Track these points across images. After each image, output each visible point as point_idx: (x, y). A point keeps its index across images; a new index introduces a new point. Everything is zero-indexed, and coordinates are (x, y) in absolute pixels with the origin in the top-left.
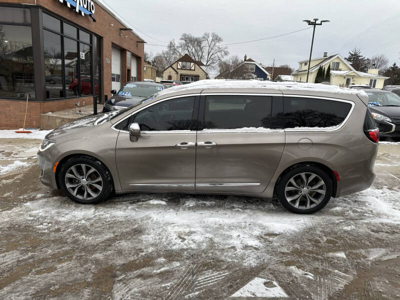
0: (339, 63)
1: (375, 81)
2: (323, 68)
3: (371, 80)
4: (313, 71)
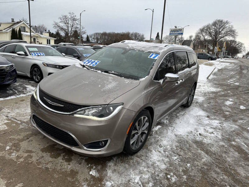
0: (25, 27)
1: (50, 40)
2: (15, 30)
3: (47, 40)
4: (8, 31)
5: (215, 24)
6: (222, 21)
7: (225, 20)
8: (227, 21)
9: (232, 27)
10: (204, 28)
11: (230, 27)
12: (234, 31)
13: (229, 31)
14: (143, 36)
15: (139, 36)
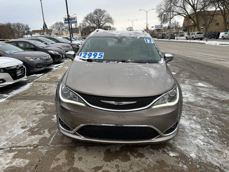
5: (96, 12)
6: (100, 10)
7: (102, 9)
8: (104, 10)
9: (109, 15)
10: (88, 16)
11: (108, 15)
12: (111, 18)
13: (108, 18)
14: (27, 26)
15: (23, 26)
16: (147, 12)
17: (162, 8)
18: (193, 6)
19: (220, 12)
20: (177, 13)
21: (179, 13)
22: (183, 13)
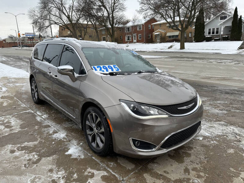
16: (16, 16)
17: (36, 14)
18: (68, 17)
19: (92, 25)
20: (53, 22)
21: (55, 22)
22: (60, 23)
